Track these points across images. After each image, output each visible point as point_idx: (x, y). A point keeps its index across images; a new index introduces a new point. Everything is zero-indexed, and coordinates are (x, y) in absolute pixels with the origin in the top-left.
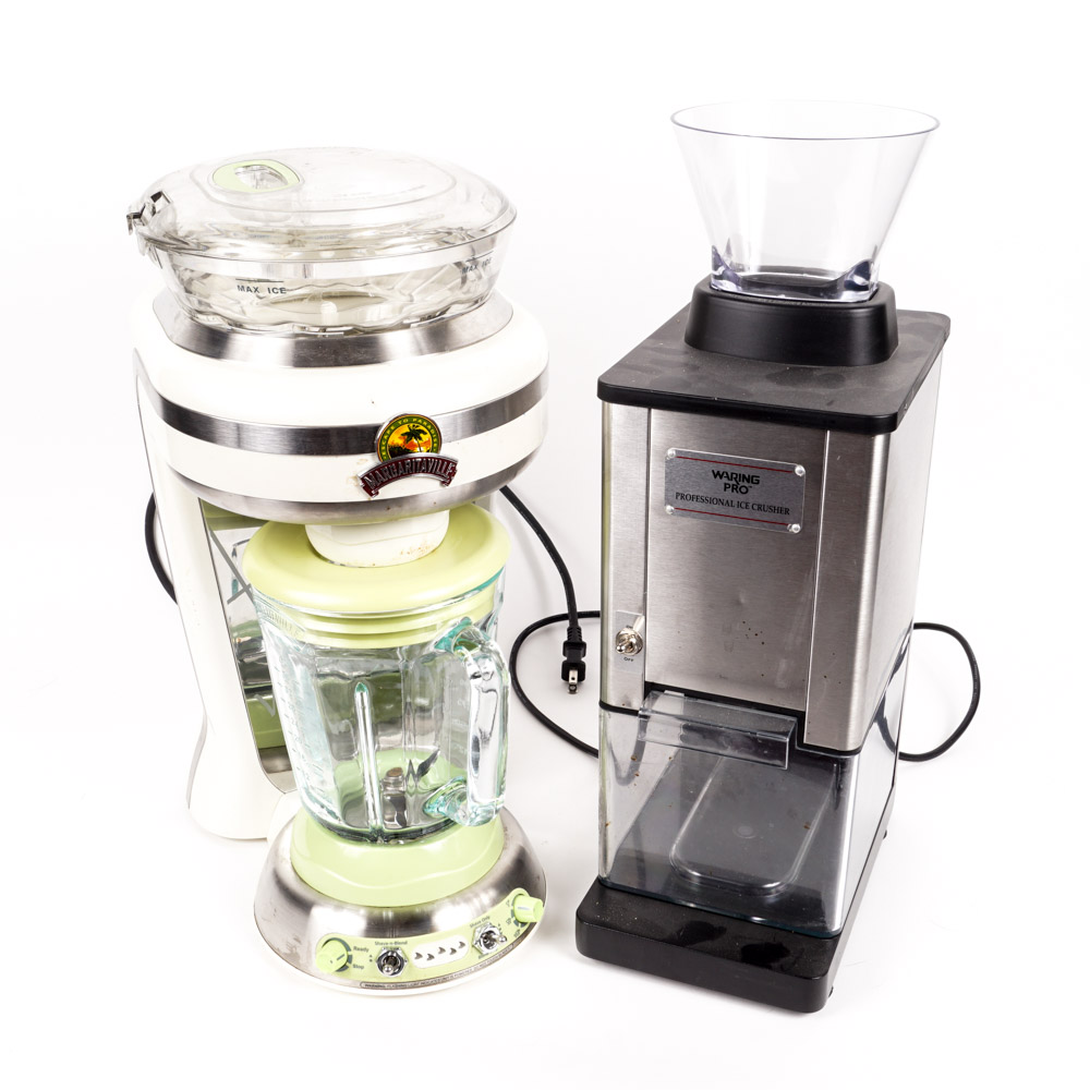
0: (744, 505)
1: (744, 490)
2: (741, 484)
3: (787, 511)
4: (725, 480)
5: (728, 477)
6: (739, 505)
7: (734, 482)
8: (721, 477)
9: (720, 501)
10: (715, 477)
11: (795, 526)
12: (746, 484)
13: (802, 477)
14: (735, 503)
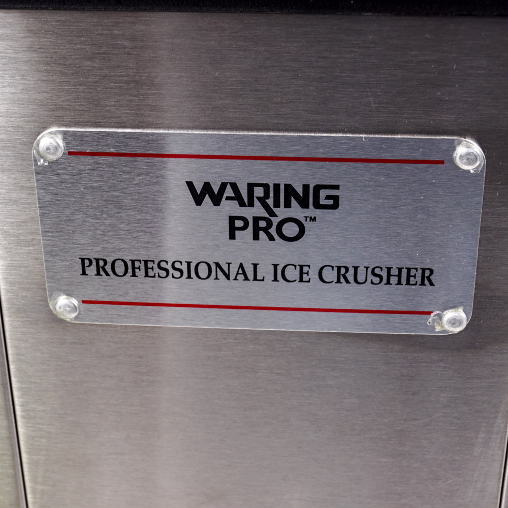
0: (292, 273)
1: (290, 230)
2: (282, 212)
3: (427, 277)
4: (230, 208)
5: (238, 197)
6: (279, 274)
7: (258, 210)
8: (216, 201)
9: (219, 270)
10: (198, 200)
11: (449, 315)
12: (295, 212)
13: (475, 175)
14: (265, 271)
